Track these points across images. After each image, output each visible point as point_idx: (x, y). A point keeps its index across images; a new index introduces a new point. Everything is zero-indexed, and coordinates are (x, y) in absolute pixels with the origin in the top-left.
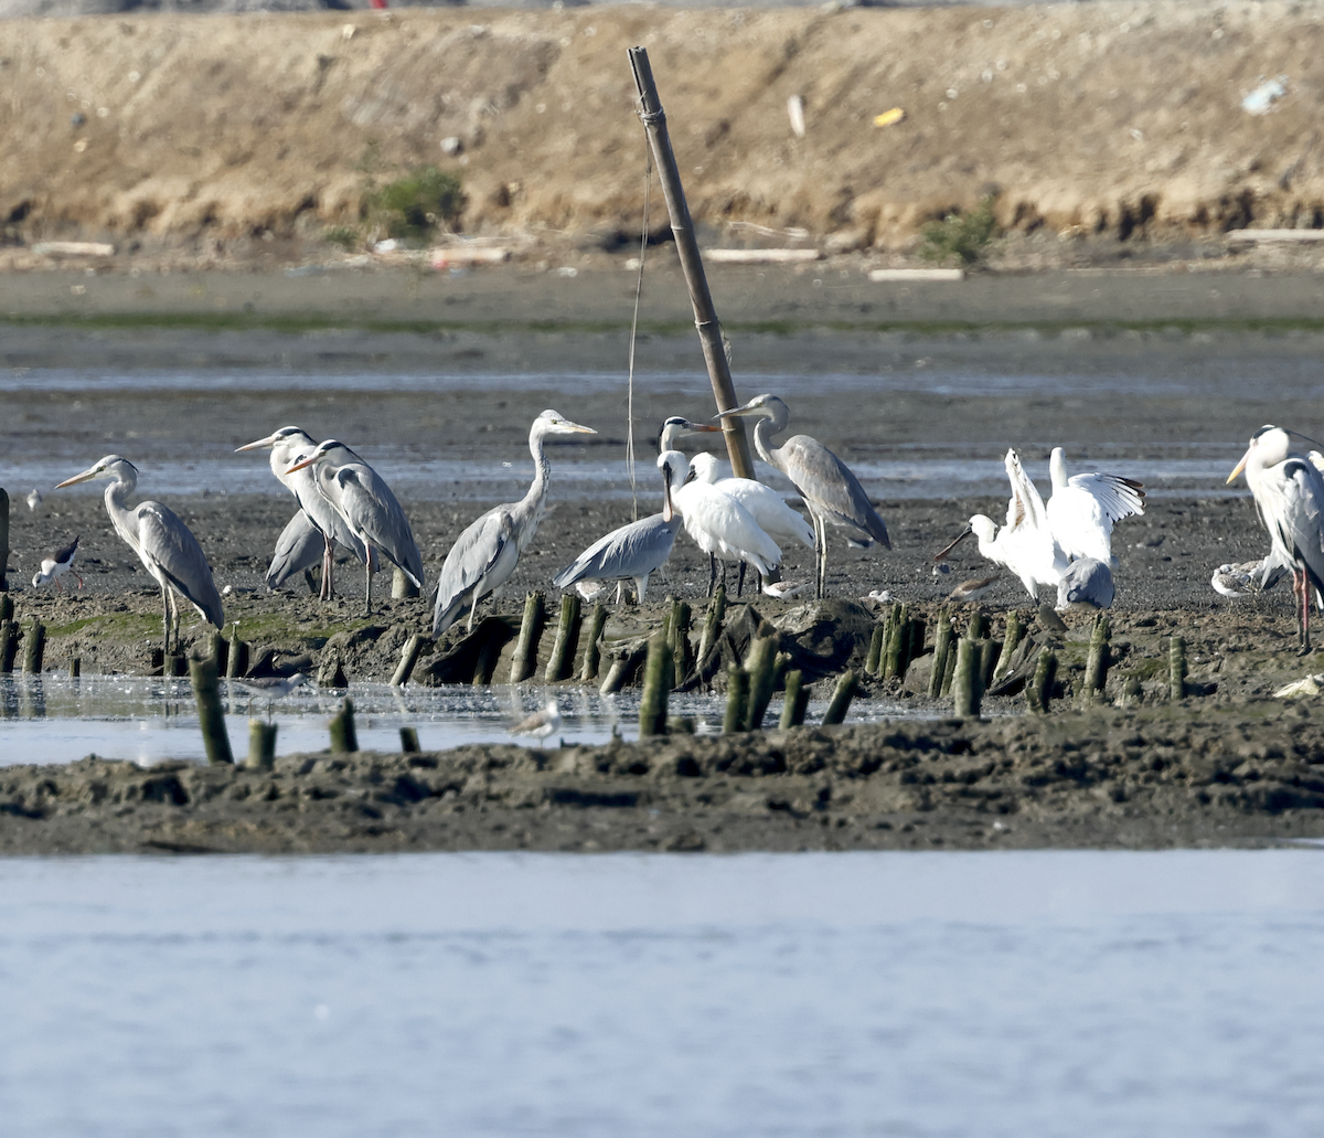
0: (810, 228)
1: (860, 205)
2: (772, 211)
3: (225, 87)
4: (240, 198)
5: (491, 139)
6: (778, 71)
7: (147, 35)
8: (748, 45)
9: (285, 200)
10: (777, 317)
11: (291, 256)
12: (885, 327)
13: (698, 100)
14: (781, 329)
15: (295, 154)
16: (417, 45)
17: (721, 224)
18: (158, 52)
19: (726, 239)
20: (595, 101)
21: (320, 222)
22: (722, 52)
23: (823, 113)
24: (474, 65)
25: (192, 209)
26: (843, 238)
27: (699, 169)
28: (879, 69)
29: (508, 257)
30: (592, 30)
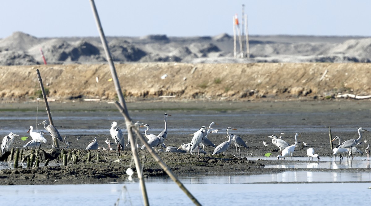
0: (99, 96)
1: (106, 93)
2: (94, 93)
3: (15, 76)
4: (17, 92)
5: (54, 83)
6: (94, 74)
7: (4, 69)
8: (90, 70)
9: (24, 92)
10: (94, 109)
11: (25, 101)
12: (109, 110)
13: (83, 78)
14: (94, 111)
15: (25, 86)
16: (42, 70)
17: (86, 96)
18: (6, 71)
19: (87, 97)
20: (68, 78)
21: (29, 96)
22: (86, 71)
23: (101, 79)
24: (51, 73)
25: (10, 94)
26: (104, 97)
27: (83, 87)
28: (109, 73)
29: (56, 100)
30: (68, 68)
